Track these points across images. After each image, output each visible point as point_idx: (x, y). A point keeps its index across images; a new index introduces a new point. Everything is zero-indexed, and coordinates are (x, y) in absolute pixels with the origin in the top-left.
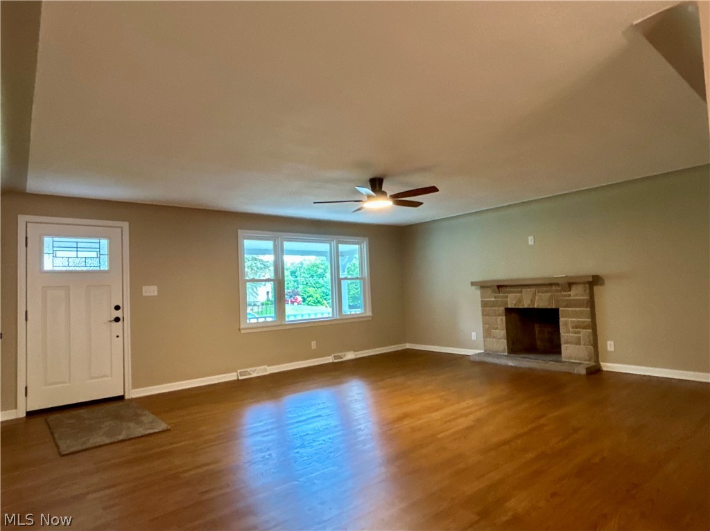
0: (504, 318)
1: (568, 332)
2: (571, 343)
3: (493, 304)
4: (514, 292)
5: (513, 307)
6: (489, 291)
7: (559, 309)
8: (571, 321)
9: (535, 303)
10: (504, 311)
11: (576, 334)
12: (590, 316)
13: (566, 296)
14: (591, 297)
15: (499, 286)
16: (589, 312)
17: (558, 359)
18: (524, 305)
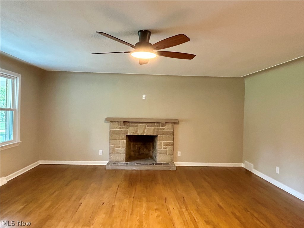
0: (125, 141)
1: (161, 148)
2: (163, 154)
3: (119, 133)
4: (133, 126)
5: (132, 134)
6: (117, 125)
7: (157, 136)
8: (163, 142)
9: (144, 132)
10: (125, 137)
11: (166, 149)
12: (173, 139)
13: (162, 129)
14: (174, 130)
15: (124, 122)
16: (173, 138)
17: (154, 162)
18: (138, 133)
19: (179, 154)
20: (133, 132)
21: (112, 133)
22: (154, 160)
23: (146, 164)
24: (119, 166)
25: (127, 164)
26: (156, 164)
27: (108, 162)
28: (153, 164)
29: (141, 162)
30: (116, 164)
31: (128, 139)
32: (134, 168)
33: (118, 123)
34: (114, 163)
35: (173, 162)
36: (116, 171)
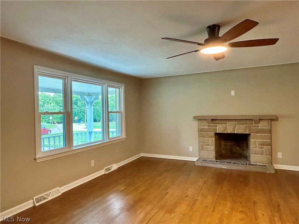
0: (214, 139)
1: (256, 148)
2: (258, 154)
5: (220, 132)
6: (204, 122)
7: (250, 134)
8: (258, 141)
9: (235, 130)
10: (214, 134)
11: (261, 148)
12: (270, 138)
13: (256, 126)
14: (271, 128)
15: (212, 120)
16: (270, 136)
17: (248, 163)
18: (228, 131)
19: (280, 155)
20: (222, 130)
21: (200, 131)
22: (248, 160)
23: (238, 164)
24: (208, 163)
25: (217, 162)
26: (250, 164)
27: (198, 158)
28: (246, 164)
29: (233, 161)
30: (205, 161)
31: (217, 137)
32: (224, 167)
33: (206, 121)
34: (203, 160)
35: (272, 164)
36: (205, 168)
